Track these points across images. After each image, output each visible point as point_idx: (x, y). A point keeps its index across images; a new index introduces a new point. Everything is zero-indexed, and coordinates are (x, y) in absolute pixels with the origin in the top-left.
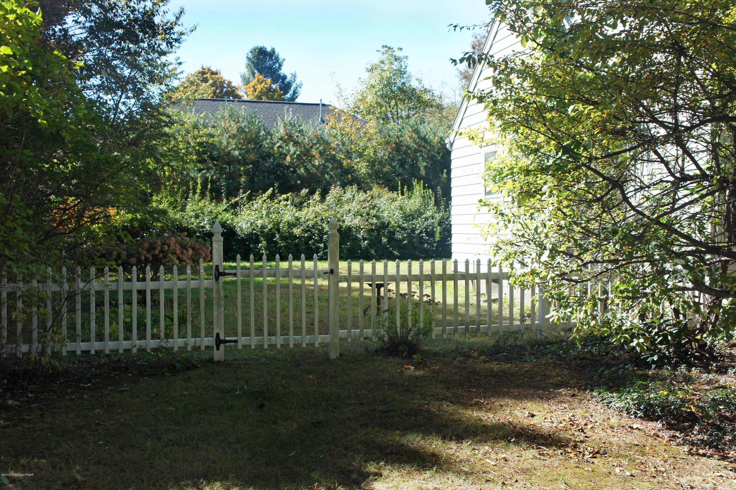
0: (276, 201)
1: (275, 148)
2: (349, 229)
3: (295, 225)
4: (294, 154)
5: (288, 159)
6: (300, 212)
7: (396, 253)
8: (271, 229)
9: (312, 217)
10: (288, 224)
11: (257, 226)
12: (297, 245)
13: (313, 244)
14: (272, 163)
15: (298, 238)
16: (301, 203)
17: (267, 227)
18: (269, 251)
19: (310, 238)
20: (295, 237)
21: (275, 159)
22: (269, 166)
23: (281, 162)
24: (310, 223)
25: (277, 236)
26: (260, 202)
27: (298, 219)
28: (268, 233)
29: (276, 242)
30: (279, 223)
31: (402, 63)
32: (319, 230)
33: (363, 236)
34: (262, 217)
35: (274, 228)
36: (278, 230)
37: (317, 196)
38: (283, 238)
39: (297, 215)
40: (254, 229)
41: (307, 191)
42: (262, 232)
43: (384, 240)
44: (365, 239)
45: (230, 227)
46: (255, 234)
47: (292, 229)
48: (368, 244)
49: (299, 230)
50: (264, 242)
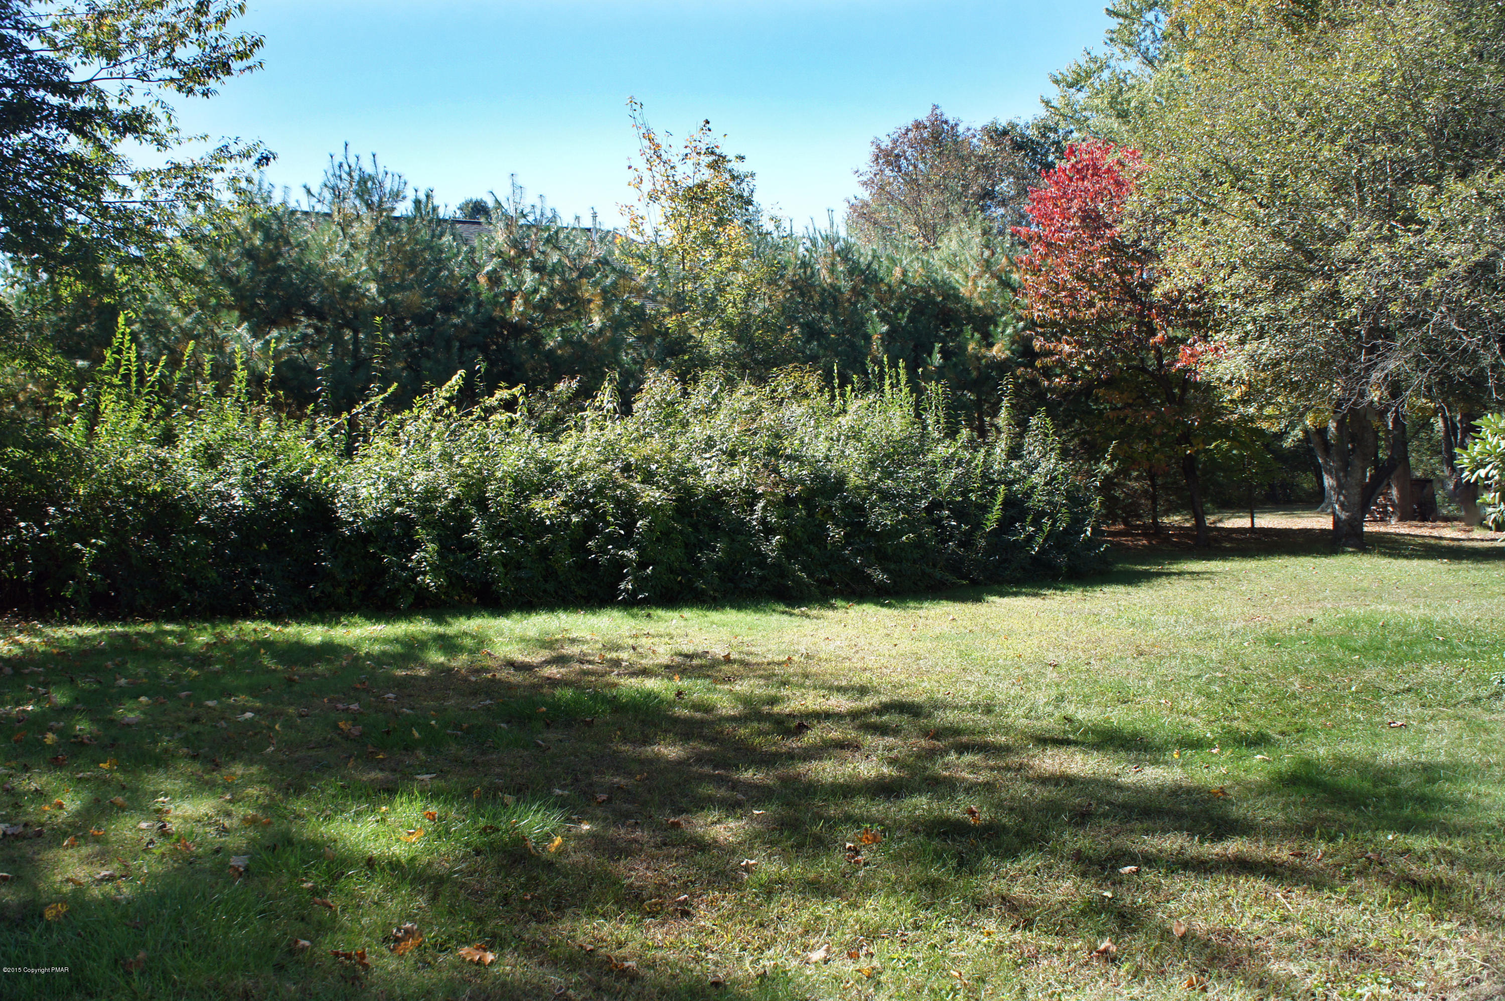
0: (477, 411)
1: (482, 280)
2: (716, 497)
3: (538, 489)
4: (536, 291)
5: (518, 304)
6: (553, 446)
7: (880, 576)
8: (456, 502)
9: (593, 457)
10: (516, 482)
11: (409, 492)
12: (544, 553)
13: (602, 550)
14: (472, 318)
15: (548, 530)
16: (558, 420)
17: (443, 494)
18: (448, 575)
19: (589, 529)
20: (540, 527)
21: (479, 305)
22: (464, 324)
23: (497, 313)
24: (590, 479)
25: (478, 524)
26: (426, 414)
27: (546, 468)
28: (445, 514)
29: (473, 546)
30: (484, 481)
31: (744, 185)
32: (617, 501)
33: (763, 521)
34: (428, 465)
35: (467, 495)
36: (481, 503)
37: (606, 397)
38: (499, 531)
39: (542, 454)
40: (399, 503)
41: (574, 384)
42: (426, 511)
43: (835, 533)
44: (769, 530)
45: (317, 497)
46: (402, 518)
47: (527, 499)
48: (782, 546)
49: (550, 504)
50: (431, 547)
